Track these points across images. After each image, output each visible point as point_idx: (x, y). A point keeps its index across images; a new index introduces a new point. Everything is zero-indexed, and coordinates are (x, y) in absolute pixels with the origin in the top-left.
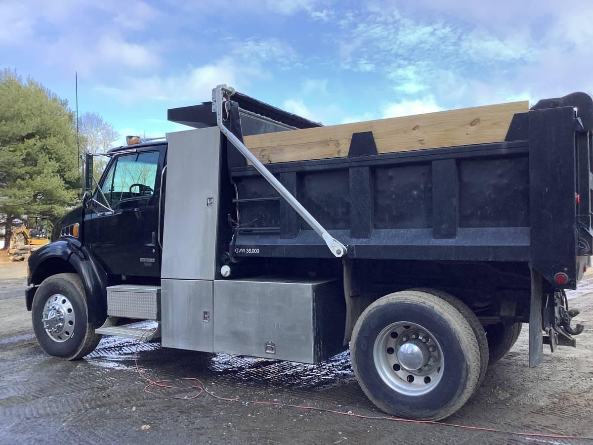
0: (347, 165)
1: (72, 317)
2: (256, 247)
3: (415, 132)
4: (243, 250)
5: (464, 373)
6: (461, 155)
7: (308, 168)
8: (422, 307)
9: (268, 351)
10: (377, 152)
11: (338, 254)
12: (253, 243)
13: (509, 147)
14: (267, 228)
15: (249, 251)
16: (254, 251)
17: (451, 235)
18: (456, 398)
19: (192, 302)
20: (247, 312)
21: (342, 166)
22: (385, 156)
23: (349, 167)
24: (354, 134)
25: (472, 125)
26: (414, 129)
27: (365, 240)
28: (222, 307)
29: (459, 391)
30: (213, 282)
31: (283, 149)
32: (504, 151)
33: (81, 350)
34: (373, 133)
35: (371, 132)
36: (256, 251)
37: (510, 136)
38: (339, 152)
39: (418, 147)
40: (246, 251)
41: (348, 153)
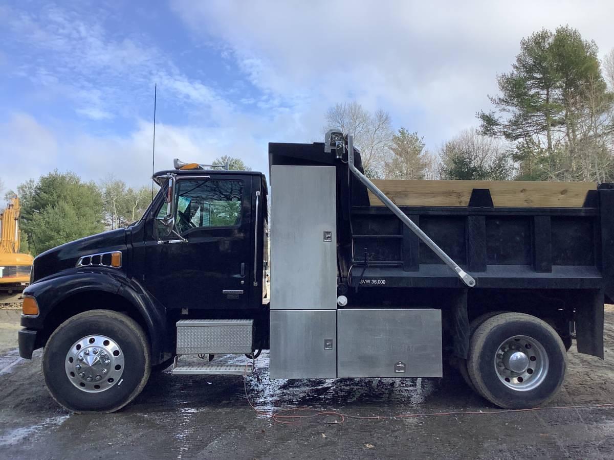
0: (467, 213)
1: (121, 360)
2: (382, 278)
3: (522, 194)
4: (369, 281)
5: (563, 368)
6: (555, 214)
7: (431, 213)
8: (533, 323)
9: (397, 371)
10: (493, 205)
11: (471, 284)
12: (377, 275)
13: (586, 211)
14: (384, 262)
15: (374, 282)
16: (380, 282)
17: (549, 270)
18: (557, 387)
19: (311, 332)
20: (376, 337)
21: (463, 213)
22: (500, 210)
23: (469, 215)
24: (474, 189)
25: (562, 194)
26: (522, 191)
27: (483, 273)
28: (347, 334)
29: (559, 383)
30: (337, 312)
31: (407, 195)
32: (583, 214)
33: (132, 398)
34: (490, 190)
35: (488, 190)
36: (383, 282)
37: (587, 204)
38: (460, 202)
39: (525, 205)
40: (371, 281)
41: (468, 204)
